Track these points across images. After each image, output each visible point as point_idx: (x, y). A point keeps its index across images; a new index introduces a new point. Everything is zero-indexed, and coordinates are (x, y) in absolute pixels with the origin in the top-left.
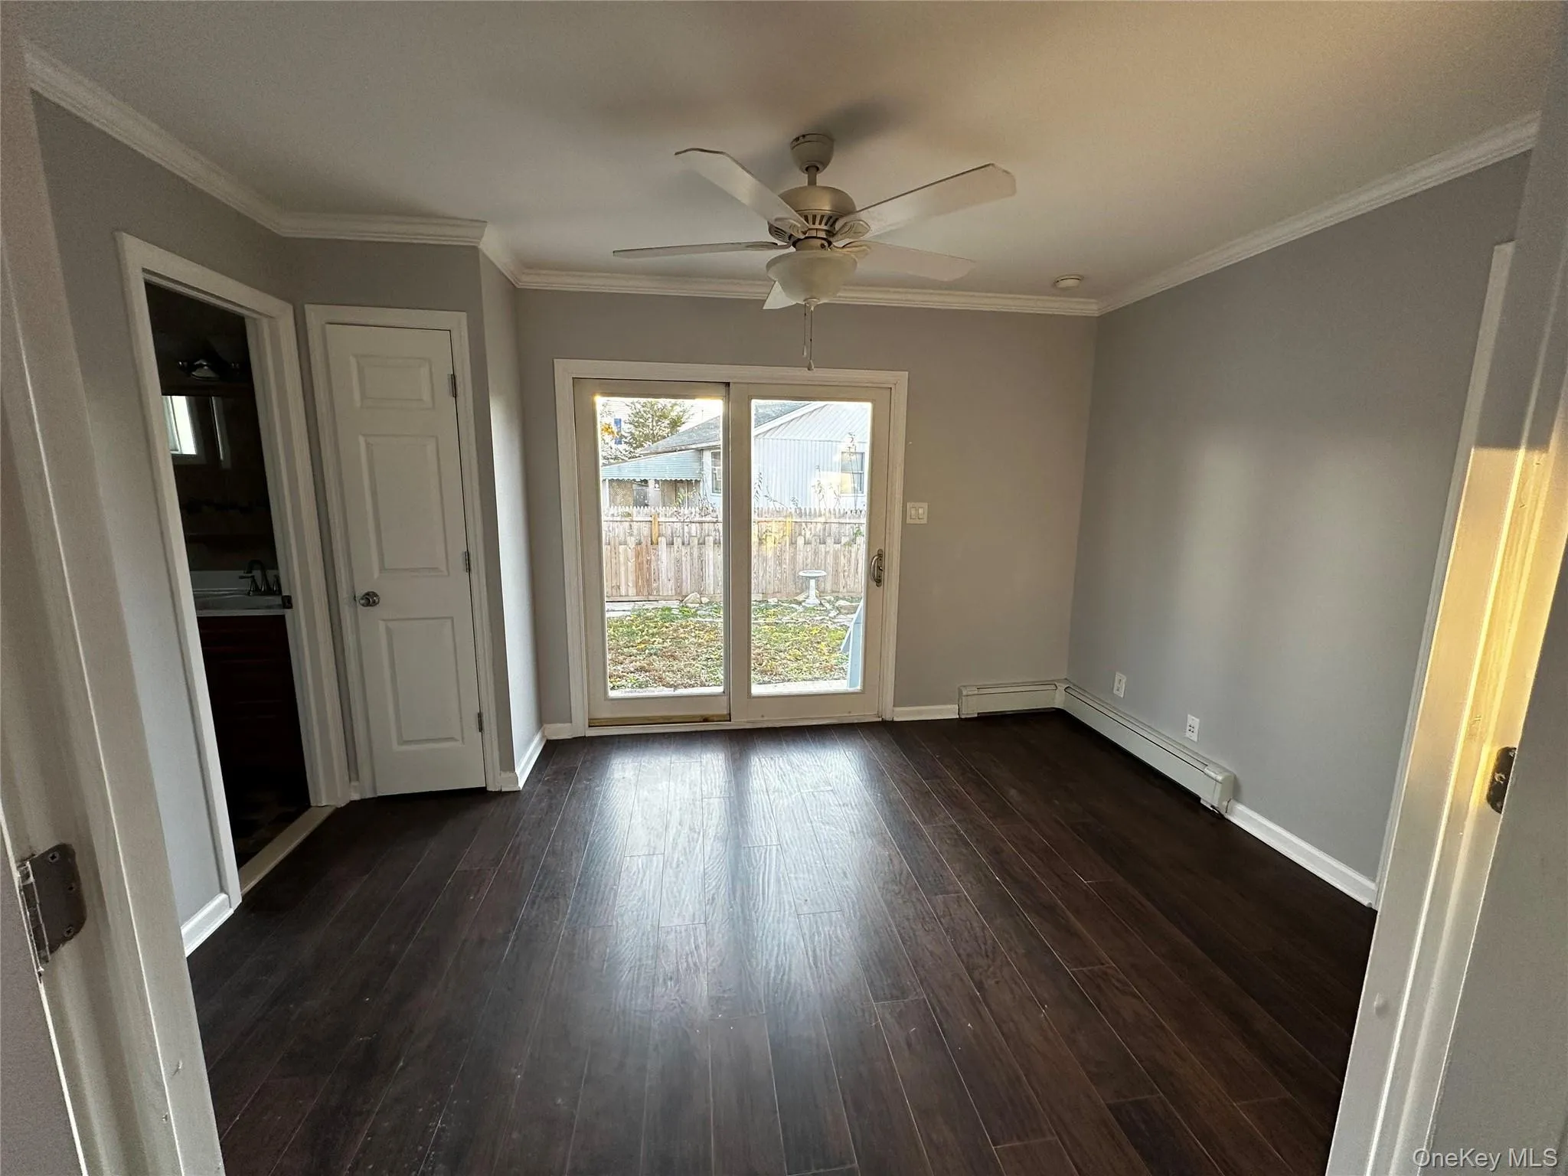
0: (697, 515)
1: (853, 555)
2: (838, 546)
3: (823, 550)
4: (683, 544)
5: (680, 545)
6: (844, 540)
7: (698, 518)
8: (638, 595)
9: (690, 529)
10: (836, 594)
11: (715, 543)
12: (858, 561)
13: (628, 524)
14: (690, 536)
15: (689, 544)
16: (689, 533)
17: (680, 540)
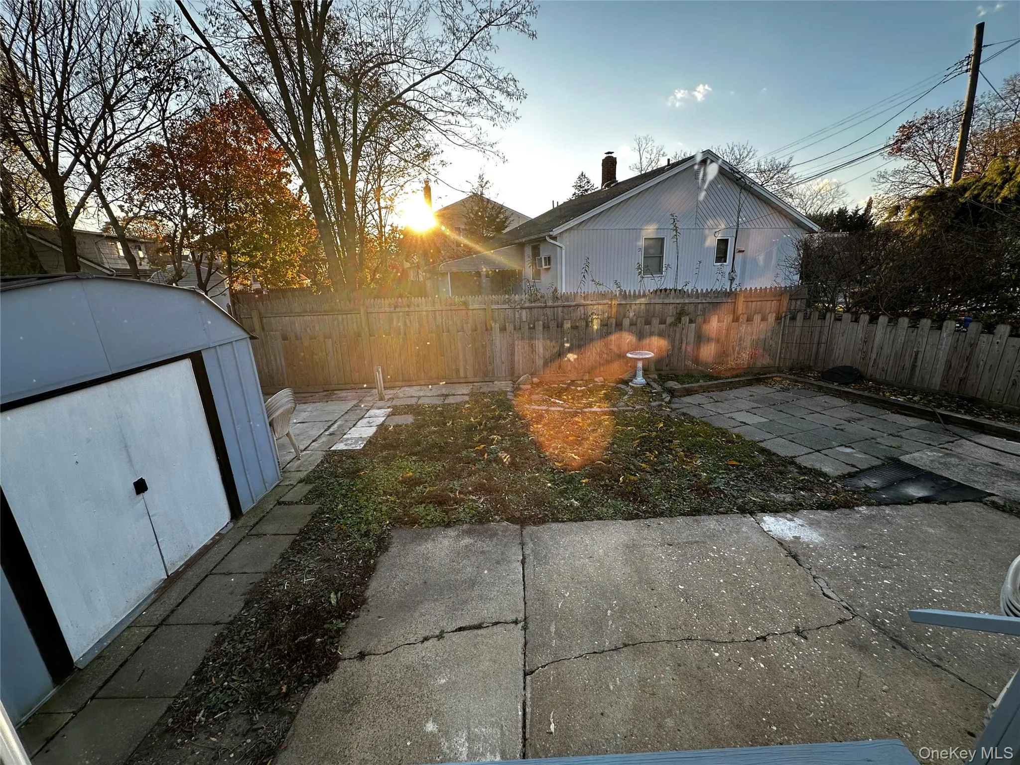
0: (527, 301)
1: (678, 335)
2: (663, 326)
3: (648, 331)
4: (515, 329)
5: (512, 331)
6: (669, 320)
7: (527, 305)
8: (475, 377)
9: (521, 314)
10: (660, 372)
11: (544, 327)
12: (682, 340)
13: (464, 312)
14: (521, 321)
15: (520, 329)
16: (520, 318)
17: (512, 327)
